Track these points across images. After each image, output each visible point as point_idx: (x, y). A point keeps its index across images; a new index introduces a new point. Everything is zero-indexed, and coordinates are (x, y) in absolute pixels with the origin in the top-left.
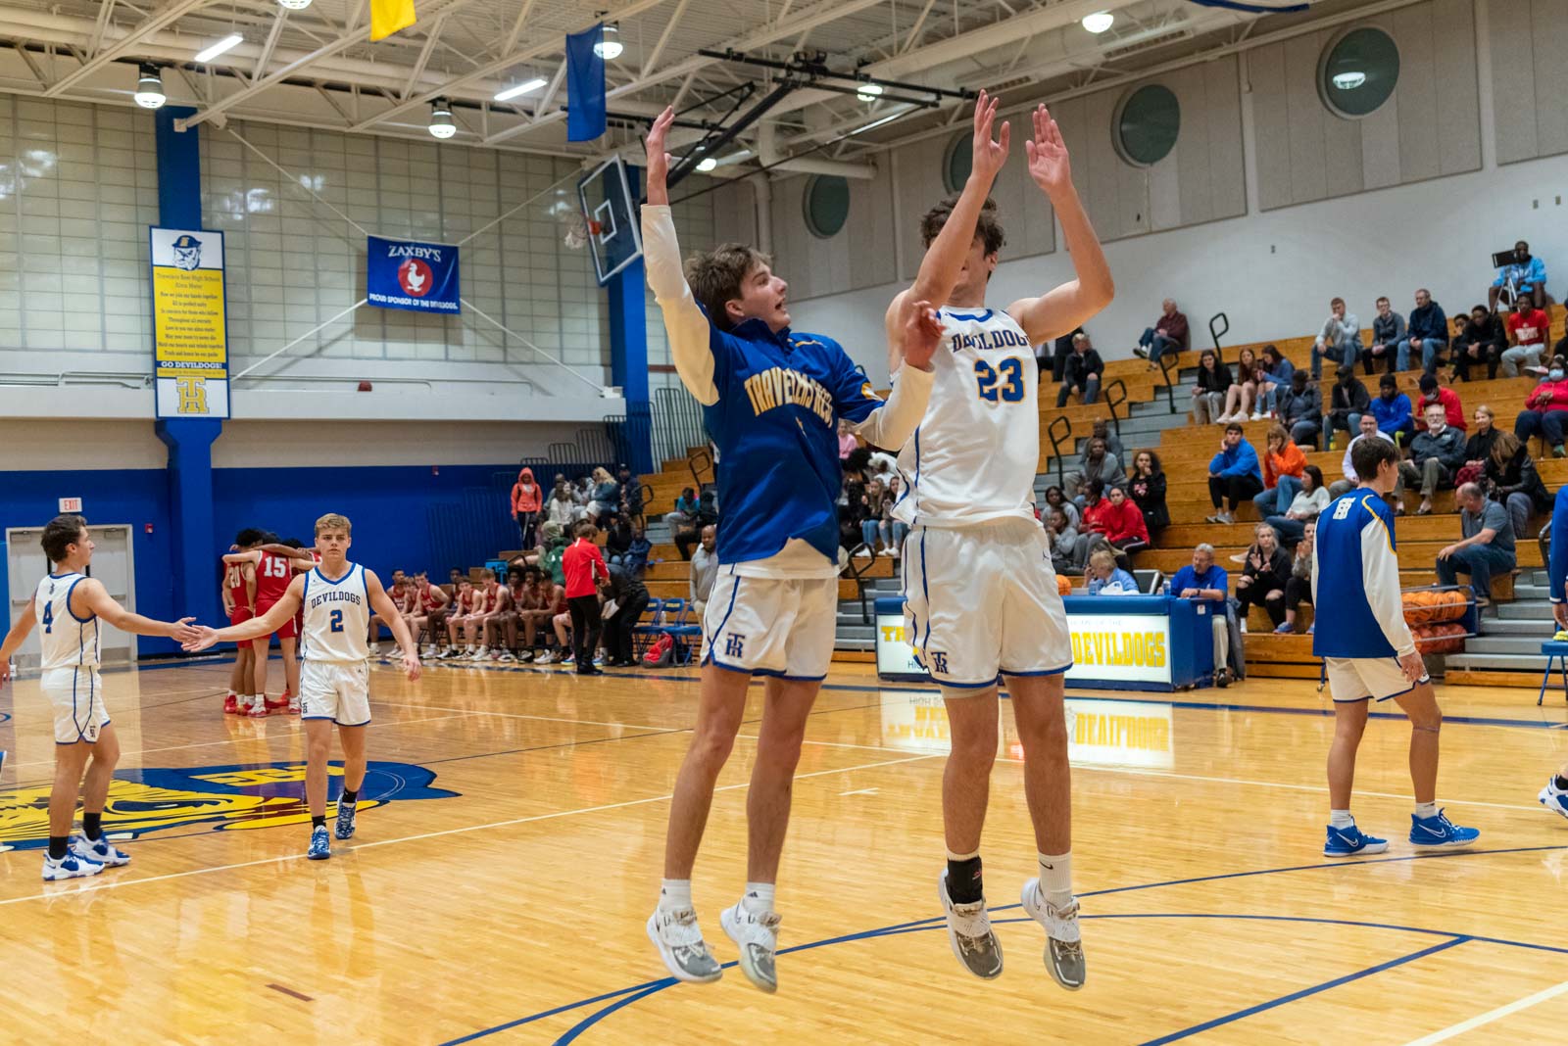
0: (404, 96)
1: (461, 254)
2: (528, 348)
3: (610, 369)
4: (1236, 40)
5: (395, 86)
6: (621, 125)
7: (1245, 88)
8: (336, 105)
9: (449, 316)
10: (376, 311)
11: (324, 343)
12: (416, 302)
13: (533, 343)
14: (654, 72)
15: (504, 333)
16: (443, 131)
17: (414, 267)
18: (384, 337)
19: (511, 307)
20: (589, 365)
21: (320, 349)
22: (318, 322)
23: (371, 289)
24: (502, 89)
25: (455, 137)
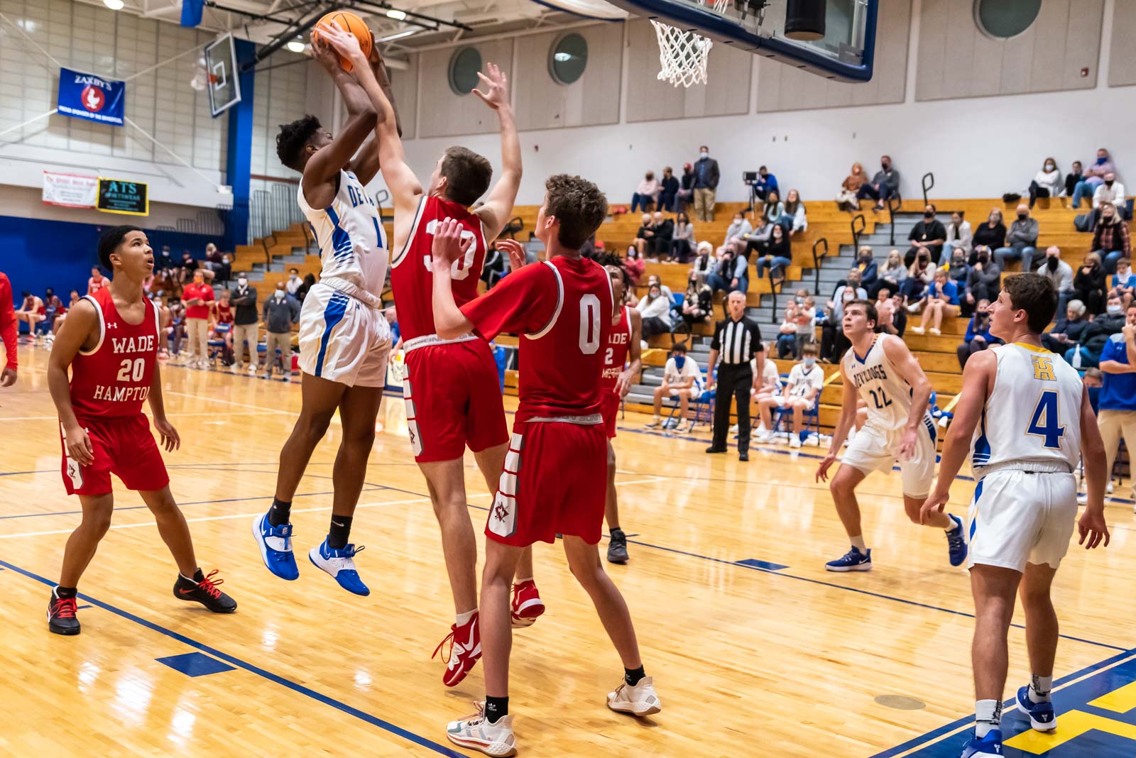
1: (127, 87)
2: (169, 154)
3: (225, 175)
7: (626, 44)
9: (116, 127)
10: (64, 117)
11: (26, 134)
12: (92, 115)
13: (174, 151)
15: (154, 144)
16: (115, 4)
17: (92, 92)
18: (69, 135)
19: (159, 125)
20: (211, 169)
21: (23, 139)
22: (23, 120)
23: (61, 102)
25: (124, 9)
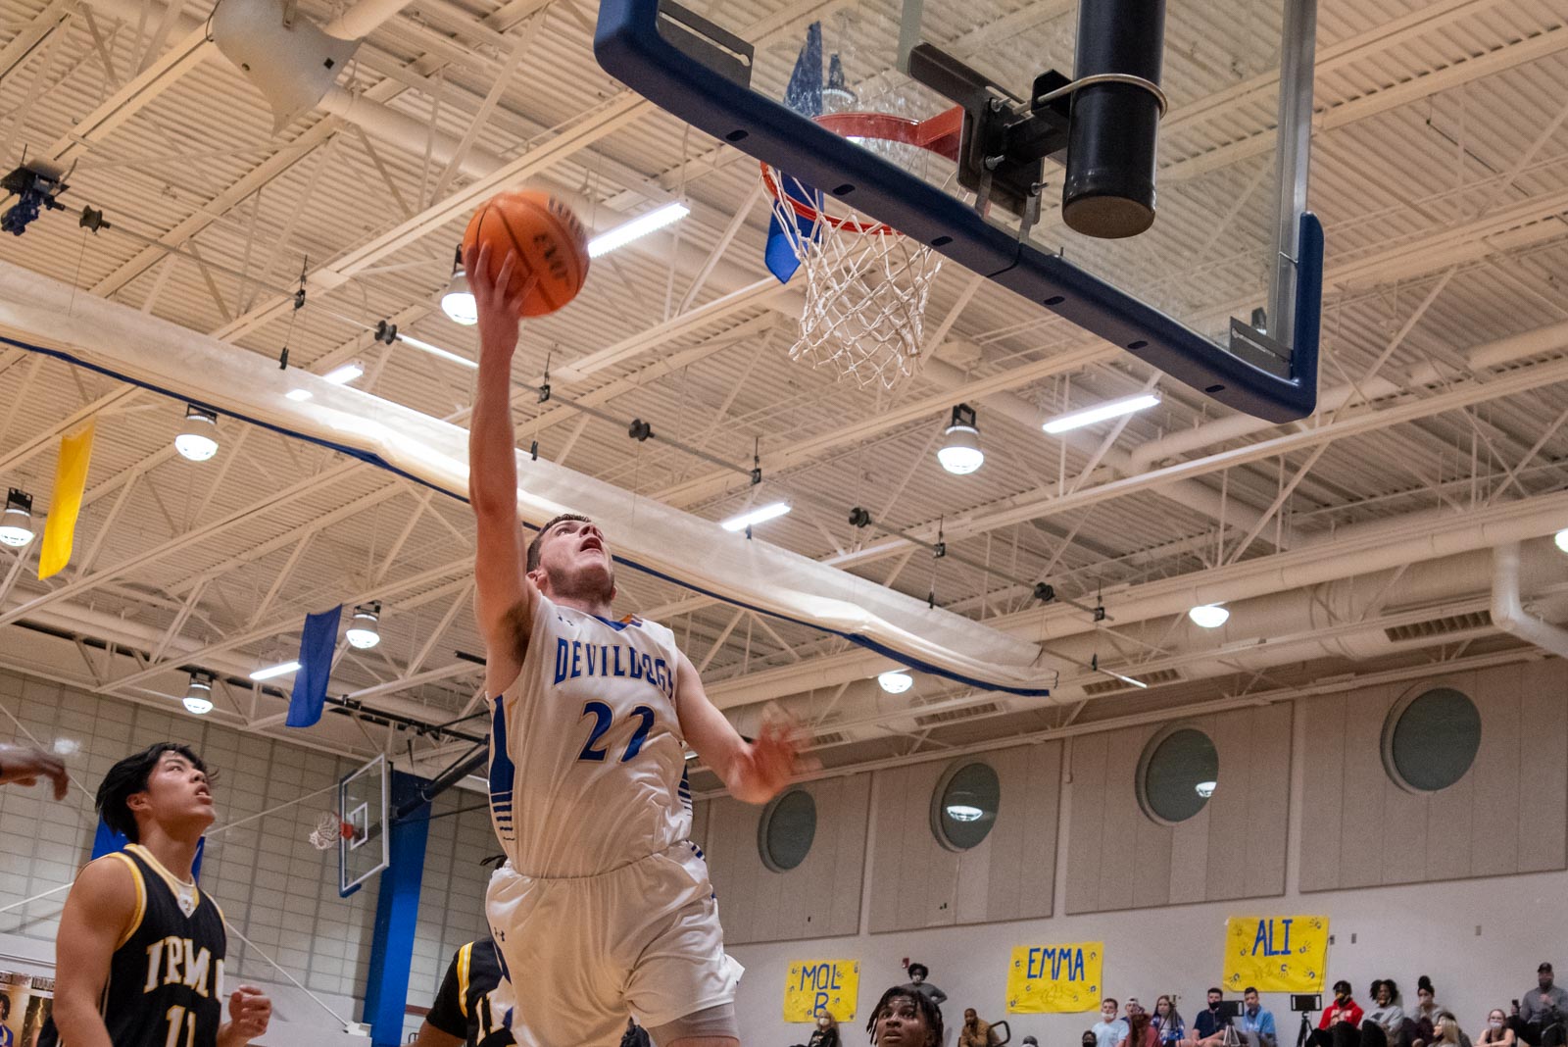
0: (153, 659)
2: (267, 965)
3: (362, 1004)
4: (1061, 725)
5: (146, 648)
6: (386, 724)
7: (1066, 778)
8: (90, 663)
11: (29, 919)
13: (275, 960)
14: (423, 670)
15: (244, 943)
16: (197, 706)
19: (257, 914)
20: (339, 994)
21: (23, 926)
22: (27, 895)
24: (260, 667)
25: (211, 713)
